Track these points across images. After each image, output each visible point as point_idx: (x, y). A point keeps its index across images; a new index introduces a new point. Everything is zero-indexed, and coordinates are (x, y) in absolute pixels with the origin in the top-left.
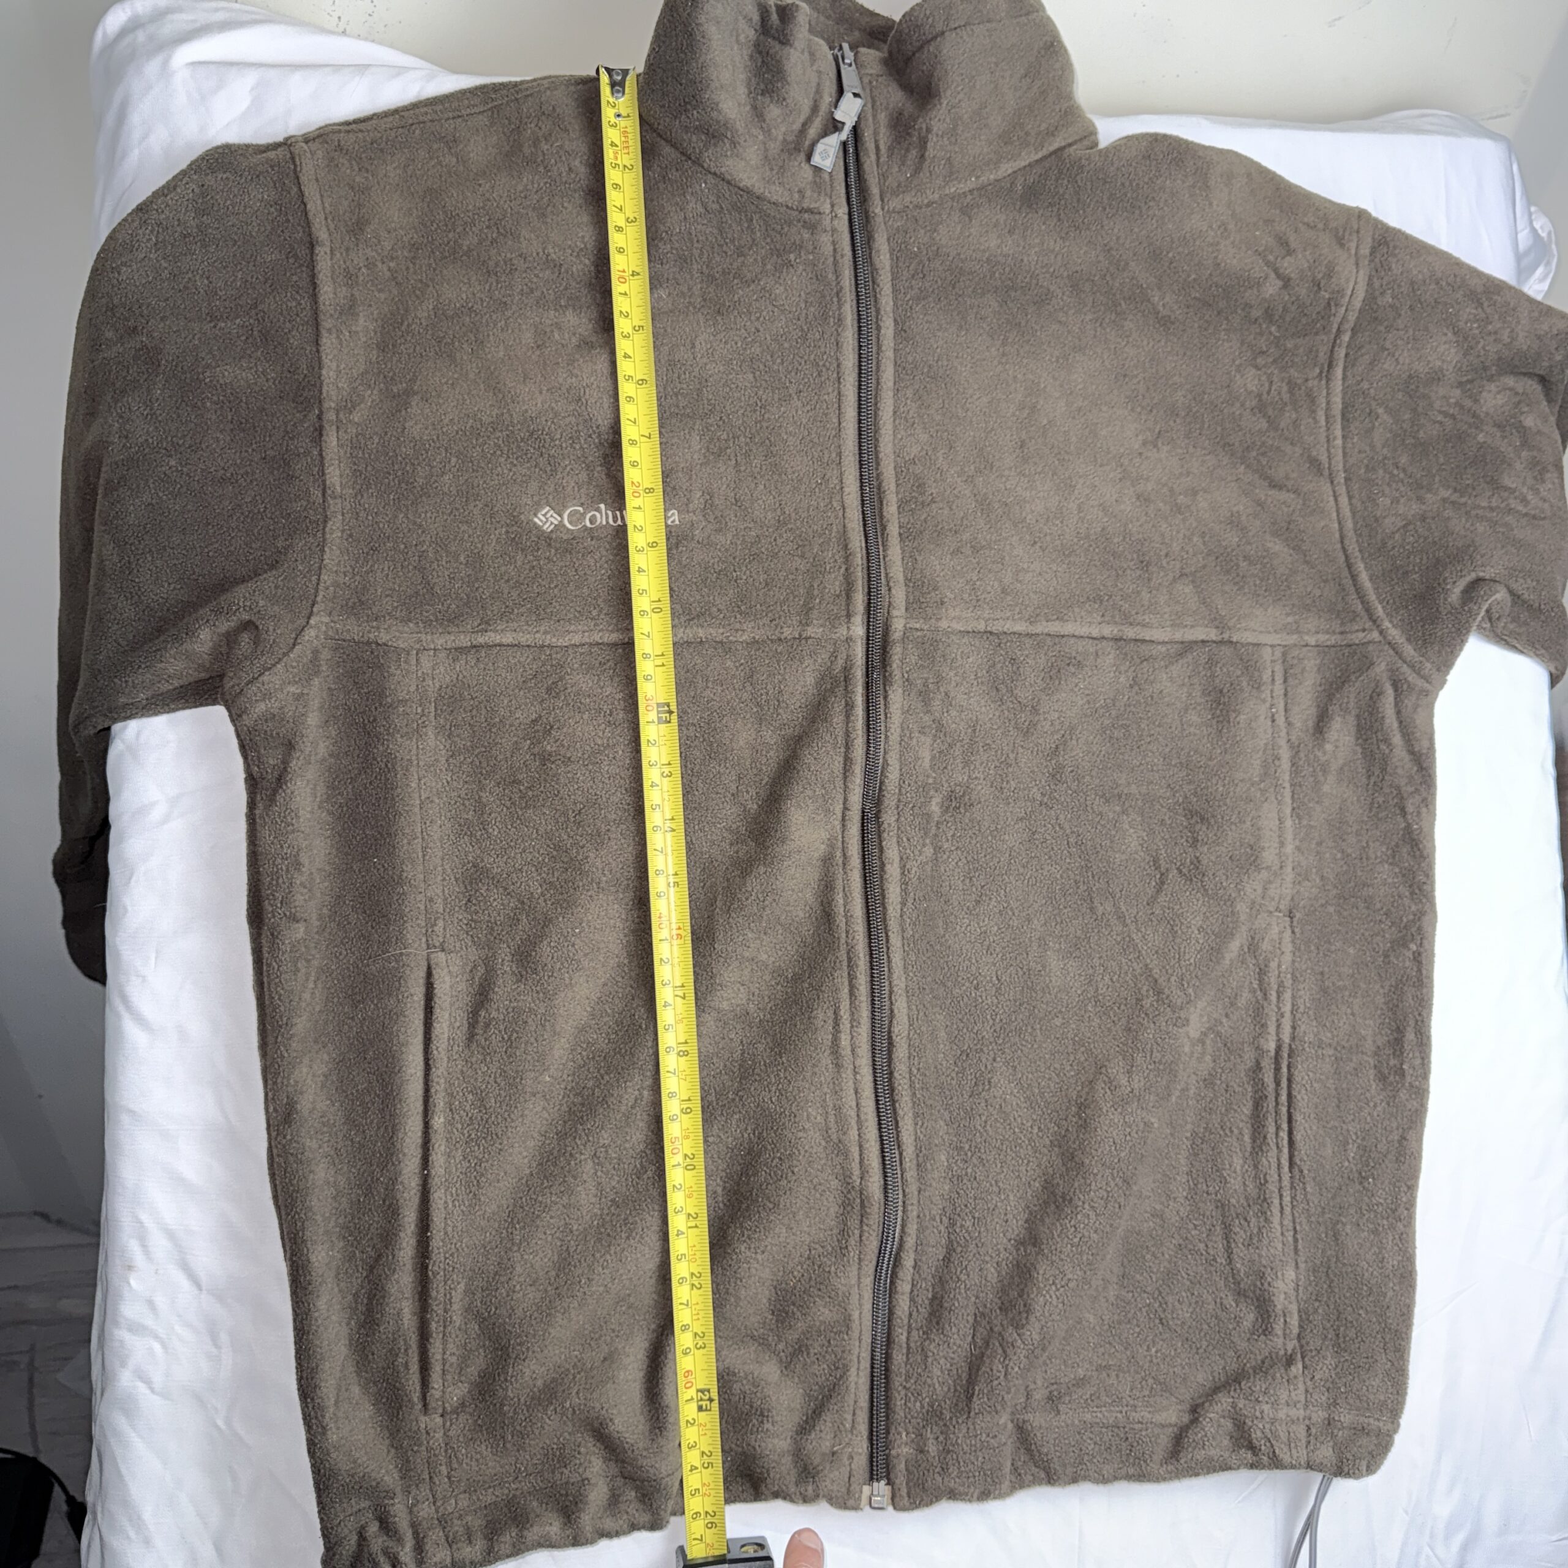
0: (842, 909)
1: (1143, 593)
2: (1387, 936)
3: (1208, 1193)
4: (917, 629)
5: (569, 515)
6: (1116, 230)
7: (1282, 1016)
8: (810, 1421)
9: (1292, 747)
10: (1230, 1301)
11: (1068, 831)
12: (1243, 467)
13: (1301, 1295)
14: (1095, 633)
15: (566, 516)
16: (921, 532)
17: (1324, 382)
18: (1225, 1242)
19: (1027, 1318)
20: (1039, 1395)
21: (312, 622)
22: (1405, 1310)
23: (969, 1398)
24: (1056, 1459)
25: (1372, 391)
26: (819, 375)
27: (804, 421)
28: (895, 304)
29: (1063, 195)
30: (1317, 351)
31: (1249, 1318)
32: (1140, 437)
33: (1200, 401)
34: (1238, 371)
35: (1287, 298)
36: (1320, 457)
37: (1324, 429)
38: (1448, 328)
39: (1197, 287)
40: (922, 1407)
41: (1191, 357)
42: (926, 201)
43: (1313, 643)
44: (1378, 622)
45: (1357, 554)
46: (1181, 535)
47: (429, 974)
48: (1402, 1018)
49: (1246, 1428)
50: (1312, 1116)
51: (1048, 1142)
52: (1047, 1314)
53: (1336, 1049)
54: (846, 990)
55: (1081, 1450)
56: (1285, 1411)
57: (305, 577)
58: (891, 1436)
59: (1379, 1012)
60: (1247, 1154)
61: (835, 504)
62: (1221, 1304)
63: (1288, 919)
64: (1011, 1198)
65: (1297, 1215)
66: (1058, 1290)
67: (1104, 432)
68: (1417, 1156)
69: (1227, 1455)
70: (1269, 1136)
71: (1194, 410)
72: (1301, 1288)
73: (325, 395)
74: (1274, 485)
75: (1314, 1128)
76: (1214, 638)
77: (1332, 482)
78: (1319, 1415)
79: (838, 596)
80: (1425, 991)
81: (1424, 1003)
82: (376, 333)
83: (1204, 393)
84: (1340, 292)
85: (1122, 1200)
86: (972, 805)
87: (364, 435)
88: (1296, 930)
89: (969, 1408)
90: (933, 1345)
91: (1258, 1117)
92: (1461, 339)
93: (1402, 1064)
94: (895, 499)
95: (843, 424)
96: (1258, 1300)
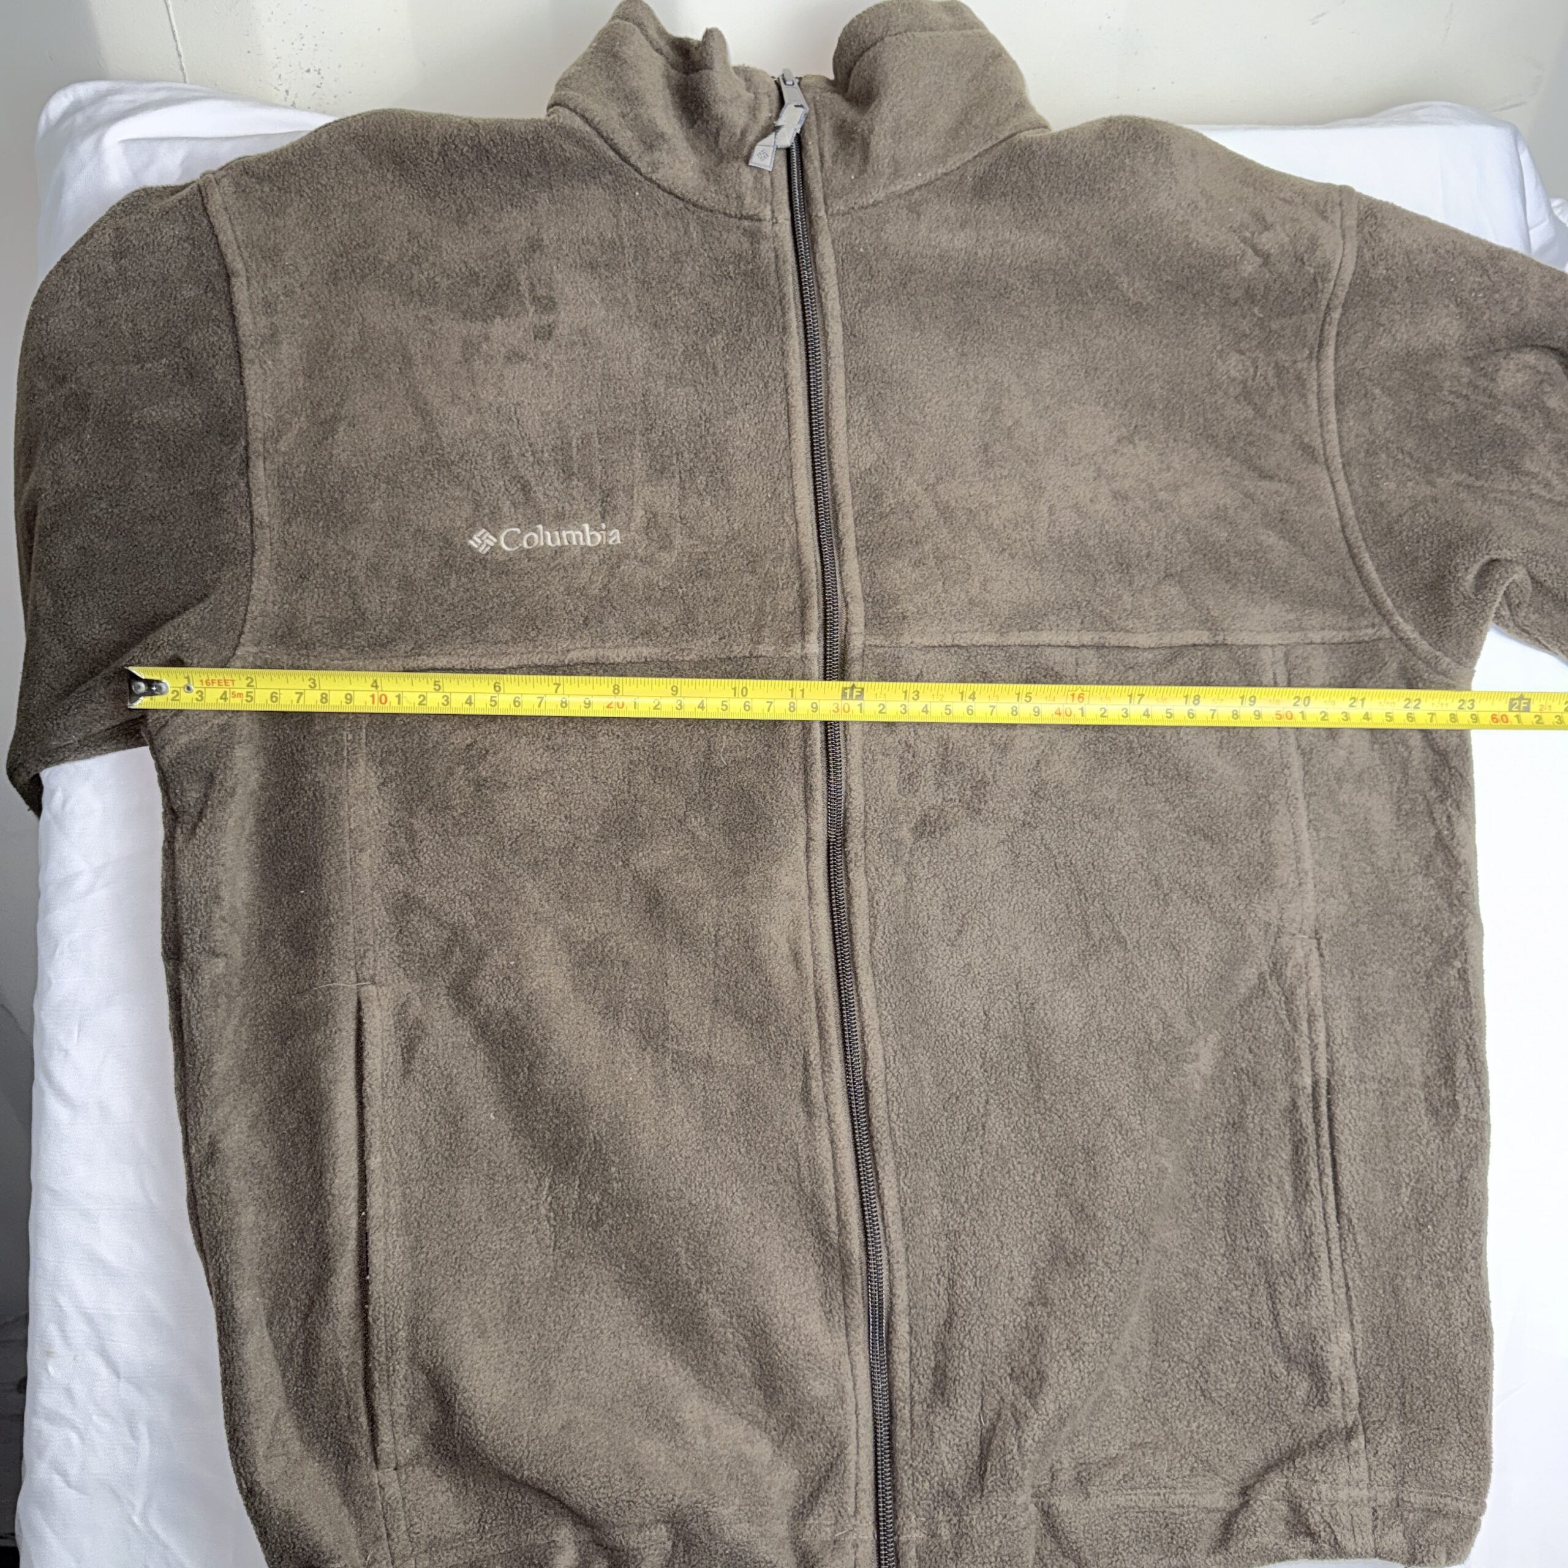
0: (809, 946)
1: (1125, 597)
2: (1428, 954)
3: (1248, 1250)
4: (876, 646)
5: (506, 536)
6: (1075, 216)
7: (1316, 1047)
8: (808, 1506)
9: (1303, 754)
10: (1280, 1368)
11: (1055, 852)
12: (1229, 459)
13: (1359, 1359)
14: (1074, 641)
15: (502, 538)
16: (880, 545)
17: (1314, 363)
18: (1270, 1303)
19: (1041, 1386)
20: (1066, 1477)
21: (238, 653)
22: (1480, 1373)
23: (982, 1477)
24: (1086, 1548)
25: (1367, 371)
26: (766, 386)
27: (752, 434)
28: (843, 307)
29: (1016, 182)
30: (1305, 330)
31: (1302, 1389)
32: (1114, 434)
33: (1179, 392)
34: (1220, 357)
35: (1267, 276)
36: (1313, 444)
37: (1316, 413)
38: (1449, 299)
39: (1167, 269)
40: (932, 1487)
41: (1167, 346)
42: (871, 201)
43: (1319, 641)
44: (1388, 617)
45: (1361, 543)
46: (1162, 534)
47: (359, 1009)
48: (1451, 1043)
49: (1303, 1511)
50: (1358, 1159)
51: (1054, 1192)
52: (1062, 1382)
53: (1380, 1082)
54: (816, 1034)
55: (1115, 1538)
56: (1346, 1491)
57: (232, 607)
58: (899, 1521)
59: (1426, 1039)
60: (1289, 1204)
61: (787, 519)
62: (1270, 1371)
63: (1315, 941)
64: (1015, 1253)
65: (1348, 1269)
66: (1073, 1355)
67: (1075, 431)
68: (1482, 1197)
69: (1282, 1543)
70: (1311, 1183)
71: (1174, 401)
72: (1359, 1353)
73: (250, 426)
74: (1264, 475)
75: (1362, 1172)
76: (1207, 642)
77: (1328, 469)
78: (1386, 1497)
79: (792, 613)
80: (1474, 1011)
81: (1474, 1025)
82: (301, 359)
83: (1182, 382)
84: (1327, 265)
85: (1139, 1254)
86: (947, 828)
87: (291, 465)
88: (1325, 952)
89: (982, 1487)
90: (939, 1418)
91: (1299, 1162)
92: (1465, 311)
93: (1454, 1095)
94: (851, 512)
95: (794, 436)
96: (1310, 1366)
